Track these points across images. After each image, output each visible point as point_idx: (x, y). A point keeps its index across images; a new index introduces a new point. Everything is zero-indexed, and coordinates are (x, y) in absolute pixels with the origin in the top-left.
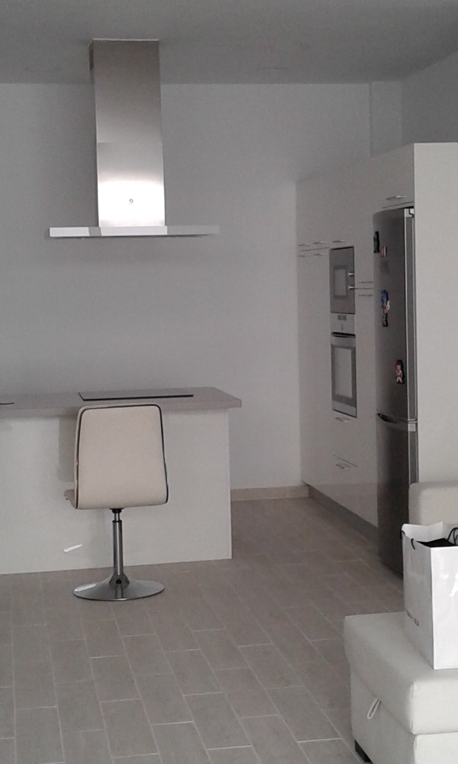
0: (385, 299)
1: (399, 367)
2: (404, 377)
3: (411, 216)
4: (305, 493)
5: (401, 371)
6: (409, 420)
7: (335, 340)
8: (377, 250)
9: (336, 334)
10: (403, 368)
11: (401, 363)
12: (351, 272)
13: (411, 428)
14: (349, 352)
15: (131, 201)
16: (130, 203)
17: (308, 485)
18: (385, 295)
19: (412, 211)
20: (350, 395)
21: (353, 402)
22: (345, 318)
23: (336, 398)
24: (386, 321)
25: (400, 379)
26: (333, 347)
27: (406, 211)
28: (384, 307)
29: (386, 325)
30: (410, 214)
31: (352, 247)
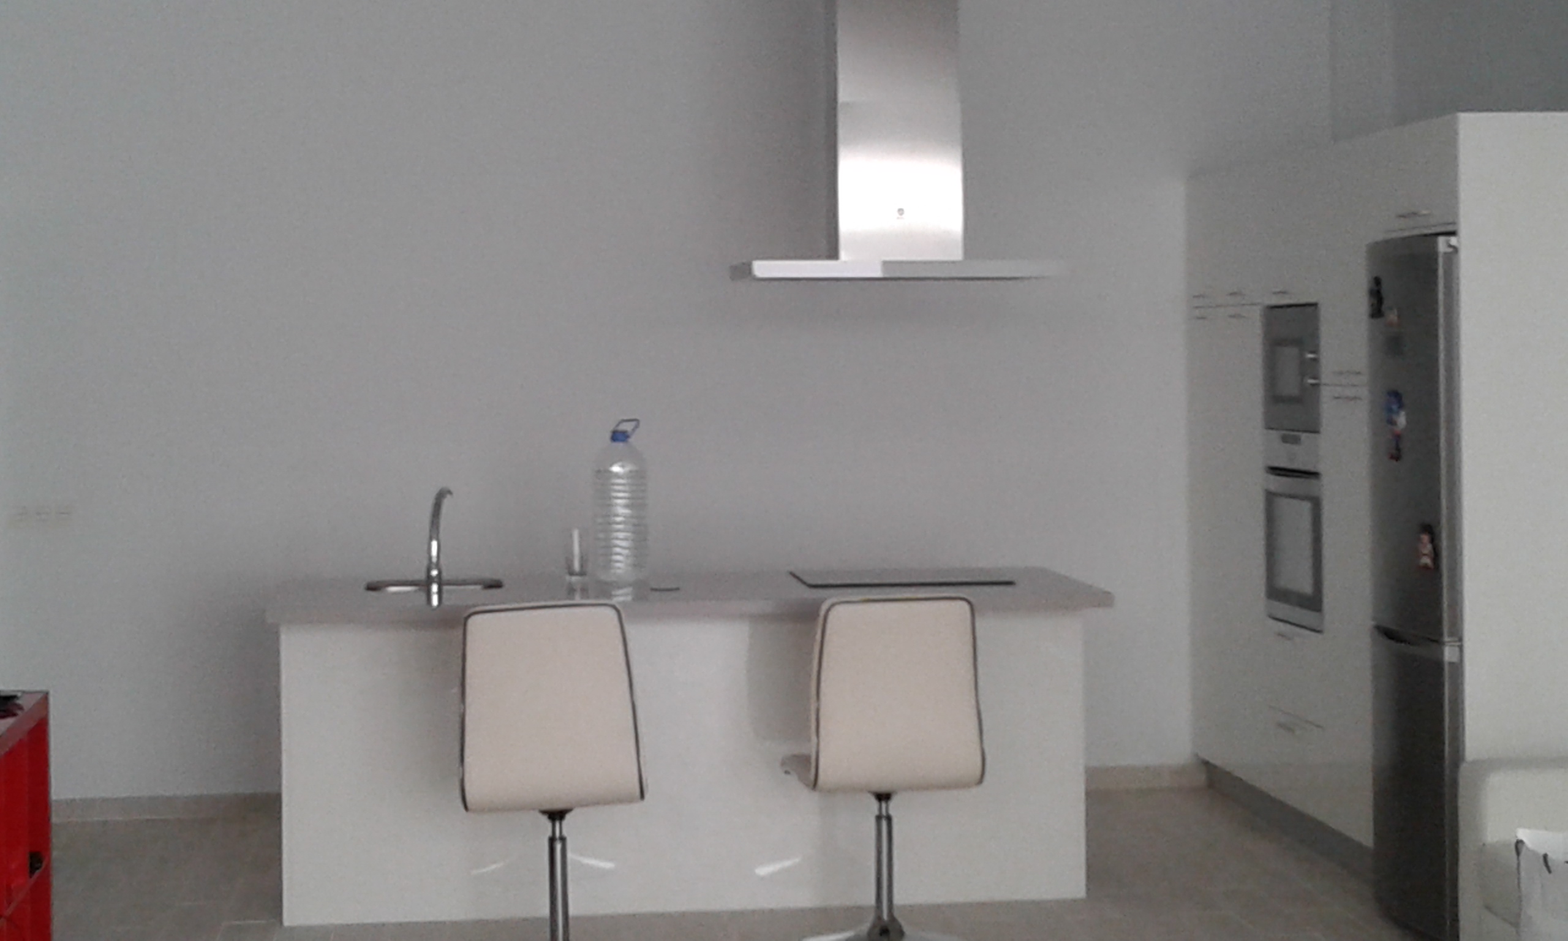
0: (1395, 407)
1: (1425, 538)
2: (1436, 555)
3: (1450, 250)
4: (1201, 778)
5: (1429, 547)
6: (1446, 639)
7: (1278, 483)
8: (1377, 311)
9: (1276, 471)
10: (1434, 540)
11: (1430, 530)
12: (1312, 352)
13: (1449, 654)
14: (1306, 506)
15: (901, 212)
16: (898, 215)
17: (1206, 763)
18: (1396, 398)
19: (1453, 240)
20: (1307, 588)
21: (1313, 602)
22: (1296, 441)
23: (1275, 593)
24: (1398, 449)
25: (1427, 561)
26: (1270, 497)
27: (1441, 240)
28: (1392, 422)
29: (1396, 456)
30: (1450, 246)
31: (1314, 305)
